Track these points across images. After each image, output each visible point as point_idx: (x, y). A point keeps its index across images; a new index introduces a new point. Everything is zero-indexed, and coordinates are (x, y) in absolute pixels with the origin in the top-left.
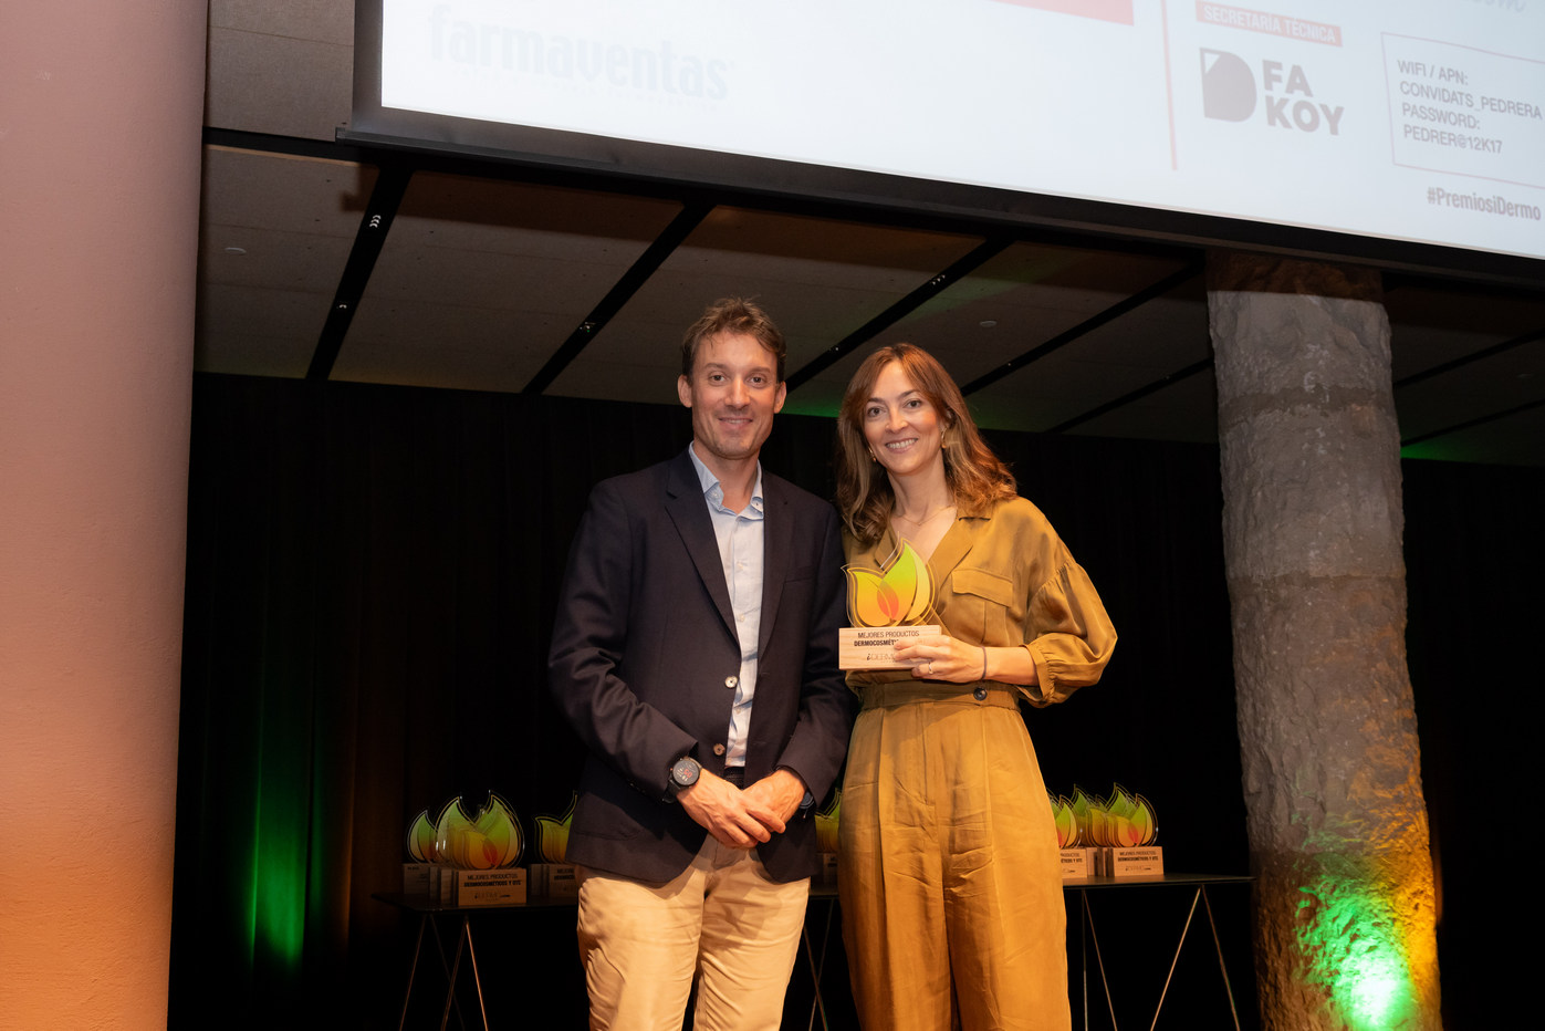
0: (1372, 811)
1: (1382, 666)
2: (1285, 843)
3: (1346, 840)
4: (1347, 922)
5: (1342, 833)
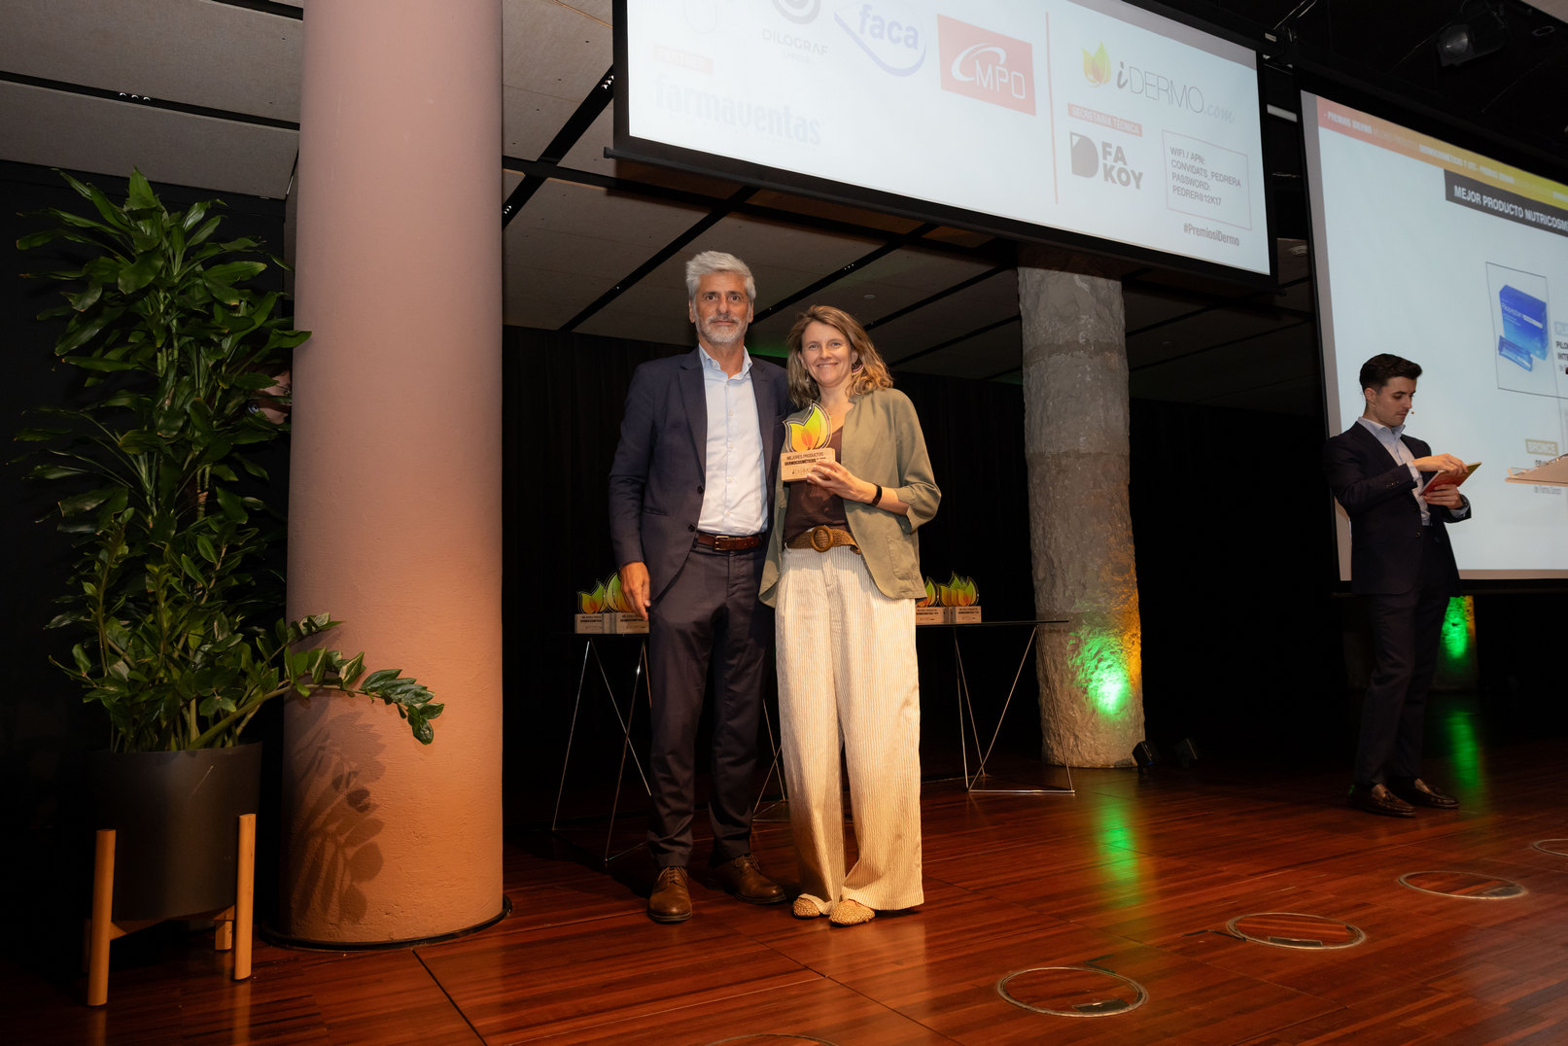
0: (1112, 588)
1: (1118, 505)
2: (1061, 608)
3: (1096, 605)
4: (1094, 652)
5: (1095, 600)
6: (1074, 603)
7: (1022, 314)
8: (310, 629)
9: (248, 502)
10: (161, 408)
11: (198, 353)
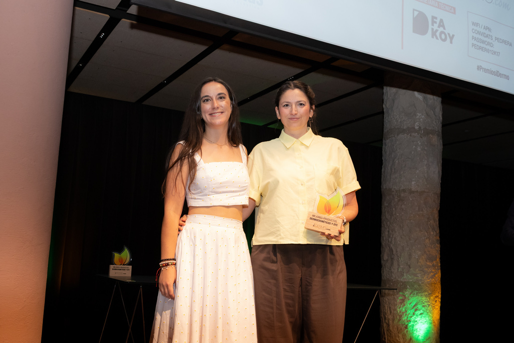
1: (432, 222)
2: (396, 278)
4: (414, 305)
5: (415, 275)
6: (403, 275)
7: (385, 110)
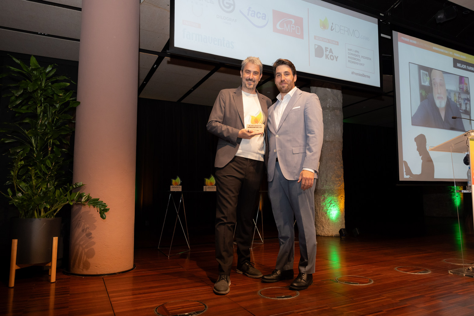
0: (336, 182)
1: (338, 157)
3: (330, 187)
4: (330, 201)
6: (324, 186)
8: (76, 186)
9: (63, 150)
10: (39, 123)
11: (50, 108)
